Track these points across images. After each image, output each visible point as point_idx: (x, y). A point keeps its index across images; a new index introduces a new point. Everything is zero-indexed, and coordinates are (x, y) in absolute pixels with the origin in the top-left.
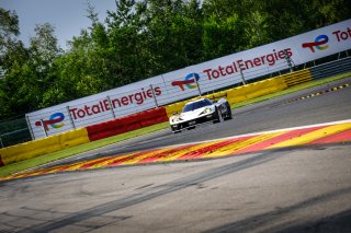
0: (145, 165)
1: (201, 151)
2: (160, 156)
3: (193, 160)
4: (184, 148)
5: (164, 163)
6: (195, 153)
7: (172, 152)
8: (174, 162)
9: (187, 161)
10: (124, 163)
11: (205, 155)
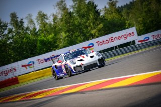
0: (4, 103)
1: (31, 96)
2: (12, 99)
3: (26, 100)
4: (23, 95)
5: (13, 102)
6: (27, 97)
7: (17, 97)
8: (18, 101)
9: (23, 101)
11: (32, 98)
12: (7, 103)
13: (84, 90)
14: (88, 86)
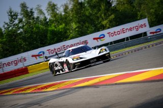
0: (15, 94)
2: (23, 90)
4: (34, 87)
6: (39, 89)
7: (29, 88)
8: (29, 93)
9: (35, 93)
10: (5, 94)
11: (43, 90)
14: (102, 79)
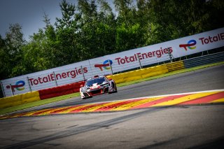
0: (73, 114)
1: (110, 107)
2: (83, 109)
3: (104, 112)
4: (99, 105)
5: (86, 113)
6: (106, 108)
7: (91, 107)
8: (92, 113)
9: (100, 112)
10: (60, 113)
11: (111, 110)
12: (77, 113)
13: (186, 104)
14: (192, 97)
